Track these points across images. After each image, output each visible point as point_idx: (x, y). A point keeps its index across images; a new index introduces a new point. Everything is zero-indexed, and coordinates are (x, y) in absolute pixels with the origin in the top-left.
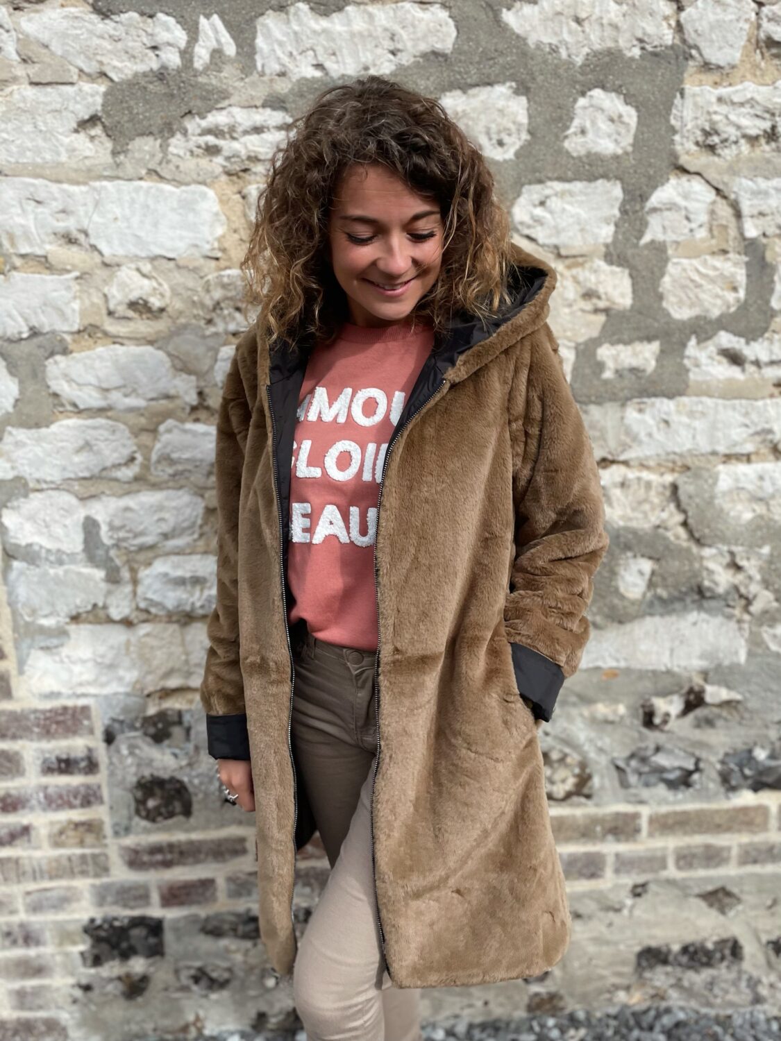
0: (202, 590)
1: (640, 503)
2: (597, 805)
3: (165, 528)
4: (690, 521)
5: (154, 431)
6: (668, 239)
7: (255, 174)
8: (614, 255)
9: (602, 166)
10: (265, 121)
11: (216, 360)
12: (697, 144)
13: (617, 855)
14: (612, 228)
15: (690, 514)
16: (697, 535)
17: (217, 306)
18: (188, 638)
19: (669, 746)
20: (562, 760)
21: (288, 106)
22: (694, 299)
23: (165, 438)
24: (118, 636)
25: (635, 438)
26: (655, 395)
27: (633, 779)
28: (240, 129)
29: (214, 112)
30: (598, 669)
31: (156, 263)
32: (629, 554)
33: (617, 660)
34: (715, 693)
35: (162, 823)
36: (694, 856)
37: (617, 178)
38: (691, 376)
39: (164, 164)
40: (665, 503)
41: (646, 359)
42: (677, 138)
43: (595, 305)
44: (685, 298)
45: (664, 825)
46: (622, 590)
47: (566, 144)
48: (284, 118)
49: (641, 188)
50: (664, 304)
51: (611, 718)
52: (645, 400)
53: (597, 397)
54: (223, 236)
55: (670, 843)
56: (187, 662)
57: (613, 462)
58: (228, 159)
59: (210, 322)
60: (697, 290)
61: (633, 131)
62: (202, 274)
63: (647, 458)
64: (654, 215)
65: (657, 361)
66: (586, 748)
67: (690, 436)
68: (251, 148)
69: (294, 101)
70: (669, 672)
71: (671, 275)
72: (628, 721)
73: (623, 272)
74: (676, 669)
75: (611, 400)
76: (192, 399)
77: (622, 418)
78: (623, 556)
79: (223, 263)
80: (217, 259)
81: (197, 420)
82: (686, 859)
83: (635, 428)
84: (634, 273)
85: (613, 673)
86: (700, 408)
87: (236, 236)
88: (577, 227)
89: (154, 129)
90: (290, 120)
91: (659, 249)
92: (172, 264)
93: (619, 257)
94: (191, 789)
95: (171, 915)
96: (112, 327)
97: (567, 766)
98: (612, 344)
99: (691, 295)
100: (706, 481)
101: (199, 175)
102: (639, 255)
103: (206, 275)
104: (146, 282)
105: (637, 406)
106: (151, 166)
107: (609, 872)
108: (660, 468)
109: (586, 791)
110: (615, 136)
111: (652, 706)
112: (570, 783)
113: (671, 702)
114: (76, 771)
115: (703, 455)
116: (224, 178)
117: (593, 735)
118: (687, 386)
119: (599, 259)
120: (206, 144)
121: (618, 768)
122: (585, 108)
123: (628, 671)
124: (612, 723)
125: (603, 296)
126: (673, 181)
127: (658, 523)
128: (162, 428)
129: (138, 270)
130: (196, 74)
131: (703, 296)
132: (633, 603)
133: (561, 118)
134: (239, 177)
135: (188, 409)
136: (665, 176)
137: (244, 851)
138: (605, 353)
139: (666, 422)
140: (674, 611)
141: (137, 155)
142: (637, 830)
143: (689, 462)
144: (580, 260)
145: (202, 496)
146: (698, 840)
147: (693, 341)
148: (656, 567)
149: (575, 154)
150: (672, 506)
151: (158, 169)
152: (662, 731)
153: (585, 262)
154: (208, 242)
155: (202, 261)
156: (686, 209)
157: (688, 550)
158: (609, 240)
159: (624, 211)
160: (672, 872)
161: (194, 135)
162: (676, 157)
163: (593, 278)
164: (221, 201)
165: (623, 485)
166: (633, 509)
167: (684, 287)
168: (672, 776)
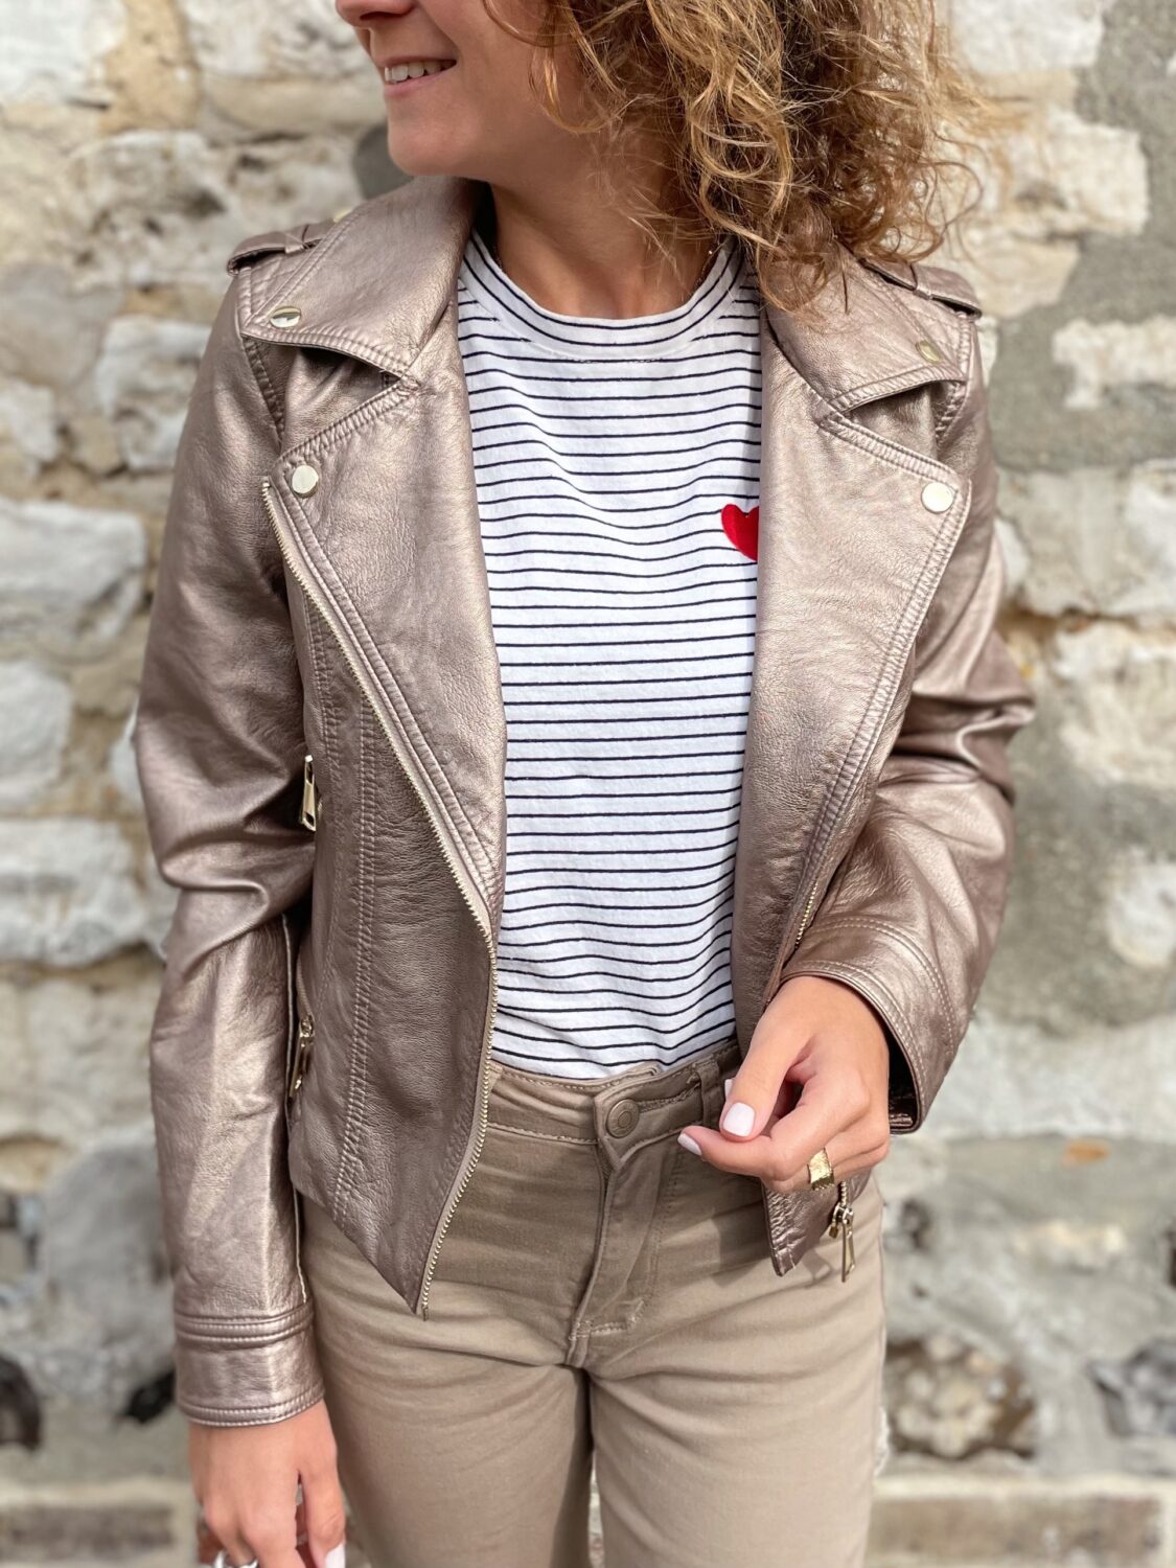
0: (64, 907)
1: (1165, 724)
2: (1048, 1475)
8: (1101, 98)
11: (99, 352)
14: (1096, 29)
17: (103, 220)
18: (34, 1018)
20: (960, 1359)
25: (1153, 561)
27: (1141, 1416)
30: (1051, 1137)
32: (1138, 853)
33: (1105, 1117)
43: (1050, 222)
46: (1118, 941)
51: (1086, 1258)
53: (1053, 455)
54: (118, 52)
56: (31, 1076)
57: (1096, 617)
59: (85, 259)
62: (65, 143)
66: (1022, 1332)
72: (1130, 1270)
73: (1120, 139)
75: (1089, 462)
76: (43, 444)
77: (1120, 509)
78: (1120, 857)
79: (116, 117)
80: (103, 107)
81: (54, 496)
83: (1153, 534)
84: (1154, 143)
85: (1092, 1151)
87: (150, 52)
88: (1004, 27)
93: (1112, 101)
94: (39, 1386)
97: (972, 1376)
98: (1095, 320)
102: (1163, 98)
103: (76, 145)
105: (1159, 481)
109: (1019, 1439)
112: (979, 1419)
117: (1039, 1299)
119: (1063, 108)
121: (1103, 1387)
123: (1130, 1146)
124: (1088, 1272)
125: (1072, 202)
132: (1146, 975)
135: (32, 469)
137: (168, 1540)
138: (1075, 342)
144: (1014, 108)
145: (67, 679)
153: (1026, 115)
154: (78, 66)
155: (64, 113)
158: (1089, 59)
163: (1046, 154)
165: (1121, 676)
166: (1149, 739)
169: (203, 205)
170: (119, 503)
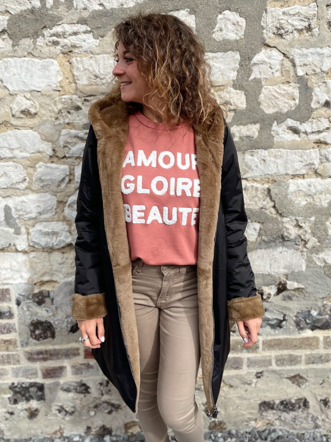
0: (57, 237)
1: (253, 197)
3: (40, 210)
4: (276, 205)
5: (33, 167)
6: (262, 77)
7: (75, 53)
8: (237, 85)
9: (230, 45)
10: (78, 30)
11: (60, 136)
12: (274, 33)
13: (248, 359)
14: (236, 73)
15: (276, 202)
16: (280, 212)
17: (60, 112)
18: (52, 259)
19: (270, 309)
21: (88, 23)
22: (275, 104)
23: (39, 170)
24: (21, 257)
25: (250, 168)
26: (259, 148)
28: (67, 34)
29: (56, 26)
31: (32, 93)
34: (291, 285)
35: (42, 341)
36: (284, 360)
37: (237, 50)
38: (275, 139)
39: (35, 50)
40: (265, 197)
41: (254, 132)
42: (264, 31)
43: (229, 108)
44: (270, 104)
45: (270, 345)
47: (214, 36)
48: (86, 28)
49: (248, 55)
50: (261, 107)
52: (254, 150)
54: (62, 81)
55: (273, 354)
56: (51, 269)
58: (62, 47)
59: (57, 119)
60: (276, 100)
61: (244, 29)
62: (53, 98)
63: (256, 177)
64: (255, 66)
65: (258, 132)
67: (276, 167)
68: (72, 41)
69: (91, 20)
70: (269, 275)
71: (264, 93)
73: (241, 92)
74: (273, 273)
76: (50, 152)
77: (244, 159)
79: (62, 93)
80: (59, 91)
81: (52, 162)
82: (280, 361)
83: (250, 163)
84: (247, 93)
86: (279, 154)
87: (67, 81)
88: (220, 73)
89: (30, 35)
90: (89, 29)
91: (258, 82)
92: (39, 94)
93: (239, 86)
94: (54, 326)
95: (47, 382)
96: (14, 122)
98: (238, 125)
99: (273, 103)
100: (283, 187)
101: (50, 54)
102: (249, 85)
103: (55, 98)
104: (28, 102)
105: (250, 154)
106: (29, 51)
107: (245, 366)
108: (262, 182)
110: (236, 31)
111: (262, 290)
113: (271, 288)
114: (4, 317)
115: (282, 175)
116: (61, 55)
118: (274, 144)
119: (231, 87)
120: (53, 40)
122: (222, 19)
125: (233, 104)
126: (263, 51)
127: (261, 206)
128: (37, 166)
129: (25, 96)
130: (47, 10)
131: (278, 102)
132: (252, 243)
133: (211, 24)
134: (68, 55)
135: (48, 157)
136: (259, 49)
137: (79, 354)
138: (235, 129)
139: (264, 160)
140: (271, 246)
141: (23, 46)
142: (258, 348)
143: (276, 178)
144: (222, 88)
145: (56, 196)
146: (286, 352)
147: (275, 123)
148: (262, 227)
149: (218, 40)
150: (268, 198)
151: (32, 52)
152: (267, 302)
153: (224, 88)
154: (55, 84)
155: (52, 92)
156: (269, 63)
157: (276, 219)
158: (235, 78)
159: (241, 65)
160: (274, 367)
161: (47, 37)
162: (265, 40)
163: (228, 96)
164: (60, 65)
165: (245, 189)
166: (250, 200)
167: (270, 99)
168: (273, 323)
169: (78, 108)
170: (64, 163)
